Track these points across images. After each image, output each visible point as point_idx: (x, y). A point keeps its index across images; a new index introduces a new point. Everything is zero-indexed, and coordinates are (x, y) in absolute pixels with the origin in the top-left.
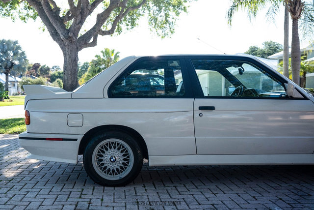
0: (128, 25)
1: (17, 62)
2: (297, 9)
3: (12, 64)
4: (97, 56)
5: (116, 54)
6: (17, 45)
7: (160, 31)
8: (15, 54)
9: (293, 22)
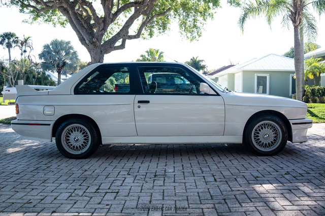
0: (160, 29)
1: (68, 61)
2: (296, 18)
3: (64, 64)
4: (142, 56)
5: (160, 55)
6: (70, 45)
7: (189, 35)
8: (67, 54)
9: (295, 29)
